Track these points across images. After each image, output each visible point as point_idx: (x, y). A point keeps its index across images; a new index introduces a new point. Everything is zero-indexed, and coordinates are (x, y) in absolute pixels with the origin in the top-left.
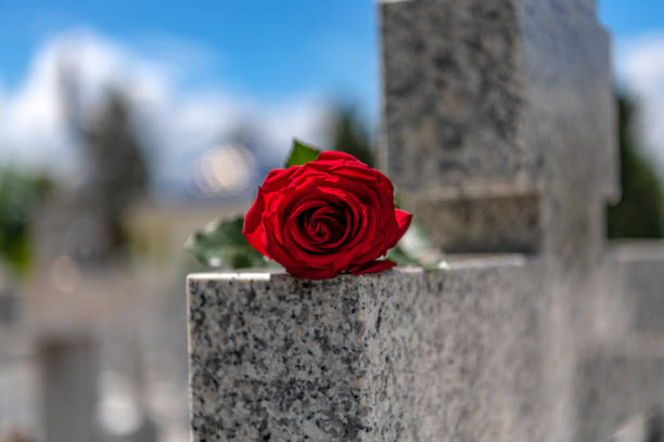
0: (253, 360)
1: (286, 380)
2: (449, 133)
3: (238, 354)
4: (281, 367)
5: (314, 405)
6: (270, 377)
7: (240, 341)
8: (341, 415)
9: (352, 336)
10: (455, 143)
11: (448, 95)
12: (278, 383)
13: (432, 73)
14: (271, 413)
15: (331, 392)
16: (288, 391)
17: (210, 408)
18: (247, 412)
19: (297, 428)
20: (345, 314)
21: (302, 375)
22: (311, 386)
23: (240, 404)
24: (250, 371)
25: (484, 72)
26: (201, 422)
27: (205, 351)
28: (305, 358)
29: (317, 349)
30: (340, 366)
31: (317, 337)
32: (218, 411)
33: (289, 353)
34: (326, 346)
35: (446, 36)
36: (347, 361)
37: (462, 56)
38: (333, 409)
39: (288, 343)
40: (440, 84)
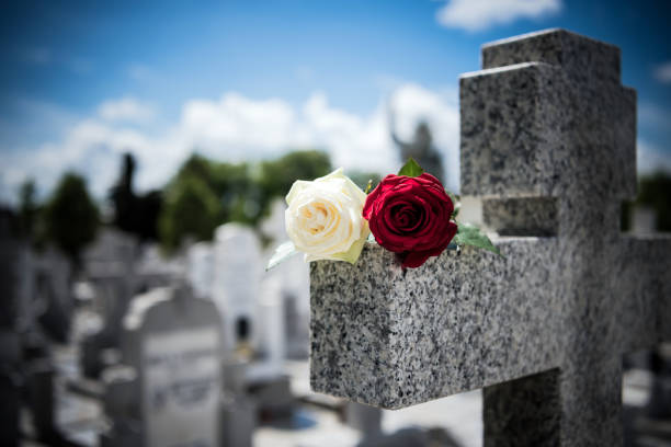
0: (339, 291)
1: (354, 303)
2: (497, 159)
3: (332, 286)
4: (352, 295)
5: (368, 318)
6: (347, 300)
7: (333, 280)
8: (380, 324)
9: (387, 279)
10: (500, 165)
11: (497, 135)
12: (350, 304)
13: (488, 122)
14: (347, 321)
15: (376, 311)
16: (355, 309)
17: (318, 317)
18: (335, 320)
19: (359, 331)
20: (384, 267)
21: (362, 300)
22: (366, 307)
23: (333, 315)
24: (338, 297)
25: (518, 122)
26: (314, 324)
27: (317, 286)
28: (364, 290)
29: (369, 286)
30: (380, 296)
31: (370, 280)
32: (322, 318)
33: (356, 288)
34: (374, 285)
35: (496, 100)
36: (384, 294)
37: (505, 112)
38: (377, 321)
39: (356, 281)
40: (493, 129)
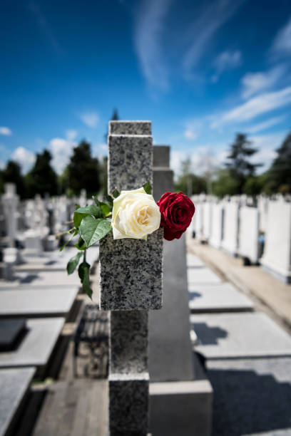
0: (125, 254)
1: (137, 259)
3: (119, 252)
4: (135, 255)
5: (146, 266)
6: (131, 259)
7: (120, 248)
8: (155, 269)
9: (160, 246)
12: (134, 260)
14: (131, 270)
15: (152, 262)
16: (137, 263)
17: (108, 269)
18: (122, 270)
19: (140, 274)
20: (158, 239)
21: (143, 258)
22: (145, 261)
23: (119, 268)
24: (124, 257)
26: (104, 274)
27: (106, 252)
28: (144, 252)
29: (148, 250)
30: (156, 255)
31: (148, 246)
32: (111, 270)
33: (138, 251)
34: (151, 249)
36: (158, 253)
38: (153, 267)
39: (138, 248)
